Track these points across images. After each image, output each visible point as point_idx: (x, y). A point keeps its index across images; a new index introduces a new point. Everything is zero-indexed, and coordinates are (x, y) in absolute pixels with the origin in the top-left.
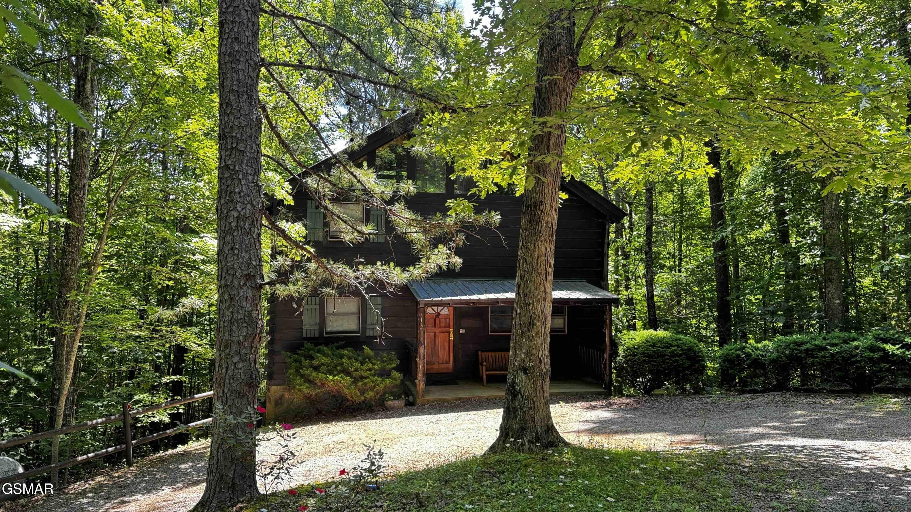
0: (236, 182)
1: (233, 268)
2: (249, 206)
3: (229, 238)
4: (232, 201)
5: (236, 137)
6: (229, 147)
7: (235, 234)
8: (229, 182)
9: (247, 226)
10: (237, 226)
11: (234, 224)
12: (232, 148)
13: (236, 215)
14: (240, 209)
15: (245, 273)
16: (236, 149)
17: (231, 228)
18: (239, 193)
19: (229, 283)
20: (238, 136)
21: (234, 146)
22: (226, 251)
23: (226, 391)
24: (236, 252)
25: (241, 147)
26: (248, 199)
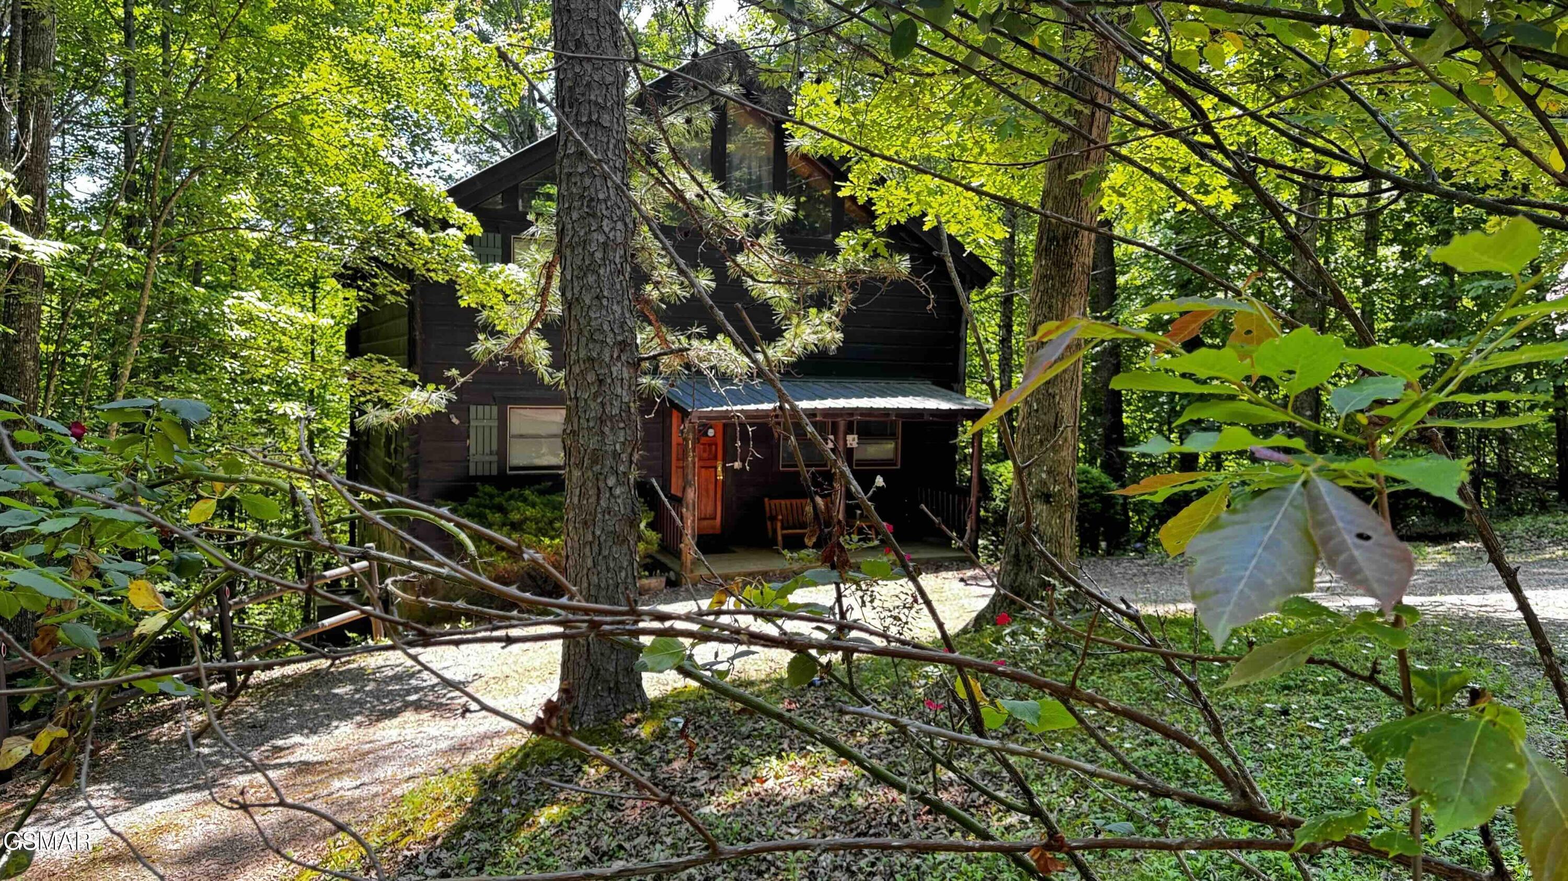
0: (598, 181)
1: (600, 330)
2: (620, 225)
3: (591, 279)
4: (594, 216)
5: (597, 104)
6: (584, 119)
7: (602, 271)
8: (587, 181)
9: (618, 260)
10: (603, 259)
11: (599, 255)
12: (590, 122)
13: (602, 239)
14: (607, 229)
15: (619, 338)
16: (598, 124)
17: (594, 261)
18: (605, 201)
19: (595, 355)
20: (600, 100)
21: (594, 118)
22: (588, 302)
23: (598, 533)
24: (605, 302)
25: (606, 120)
26: (618, 212)
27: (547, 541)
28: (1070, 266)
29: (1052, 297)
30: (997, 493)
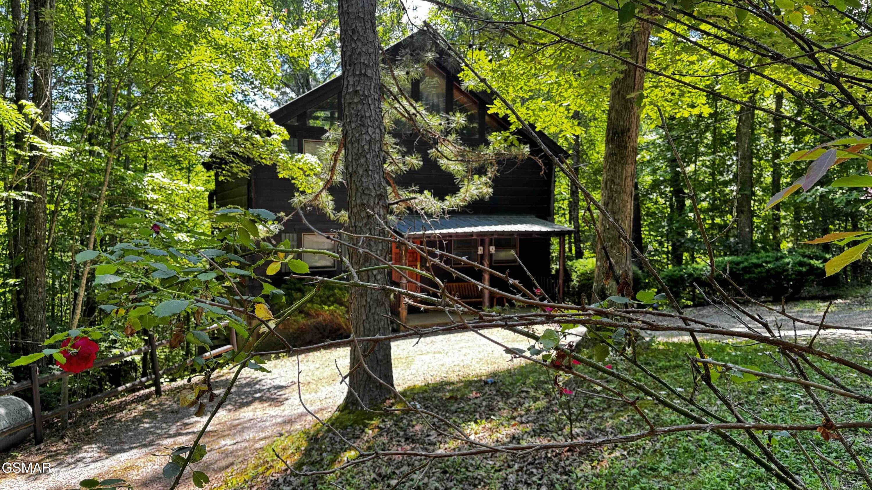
0: (366, 106)
1: (368, 188)
2: (377, 131)
3: (363, 160)
4: (364, 125)
5: (364, 64)
6: (358, 73)
7: (368, 156)
8: (360, 107)
9: (377, 150)
10: (369, 149)
11: (366, 147)
12: (361, 74)
13: (368, 138)
14: (371, 133)
15: (378, 193)
16: (365, 75)
17: (364, 150)
18: (370, 117)
19: (365, 202)
20: (366, 62)
21: (363, 72)
22: (361, 173)
23: (369, 300)
24: (370, 173)
25: (369, 73)
26: (377, 123)
27: (326, 308)
28: (626, 148)
29: (615, 165)
30: (574, 277)
